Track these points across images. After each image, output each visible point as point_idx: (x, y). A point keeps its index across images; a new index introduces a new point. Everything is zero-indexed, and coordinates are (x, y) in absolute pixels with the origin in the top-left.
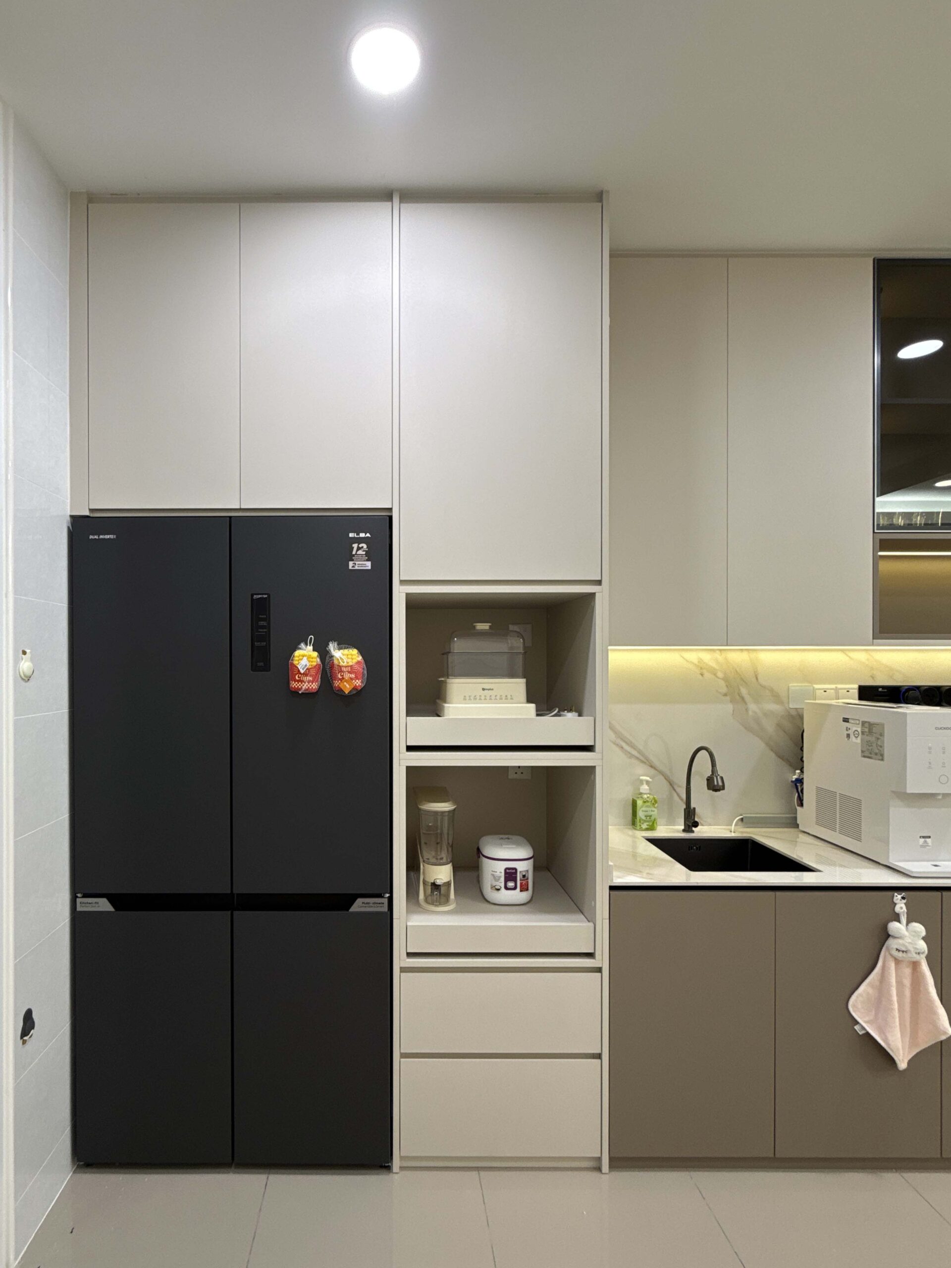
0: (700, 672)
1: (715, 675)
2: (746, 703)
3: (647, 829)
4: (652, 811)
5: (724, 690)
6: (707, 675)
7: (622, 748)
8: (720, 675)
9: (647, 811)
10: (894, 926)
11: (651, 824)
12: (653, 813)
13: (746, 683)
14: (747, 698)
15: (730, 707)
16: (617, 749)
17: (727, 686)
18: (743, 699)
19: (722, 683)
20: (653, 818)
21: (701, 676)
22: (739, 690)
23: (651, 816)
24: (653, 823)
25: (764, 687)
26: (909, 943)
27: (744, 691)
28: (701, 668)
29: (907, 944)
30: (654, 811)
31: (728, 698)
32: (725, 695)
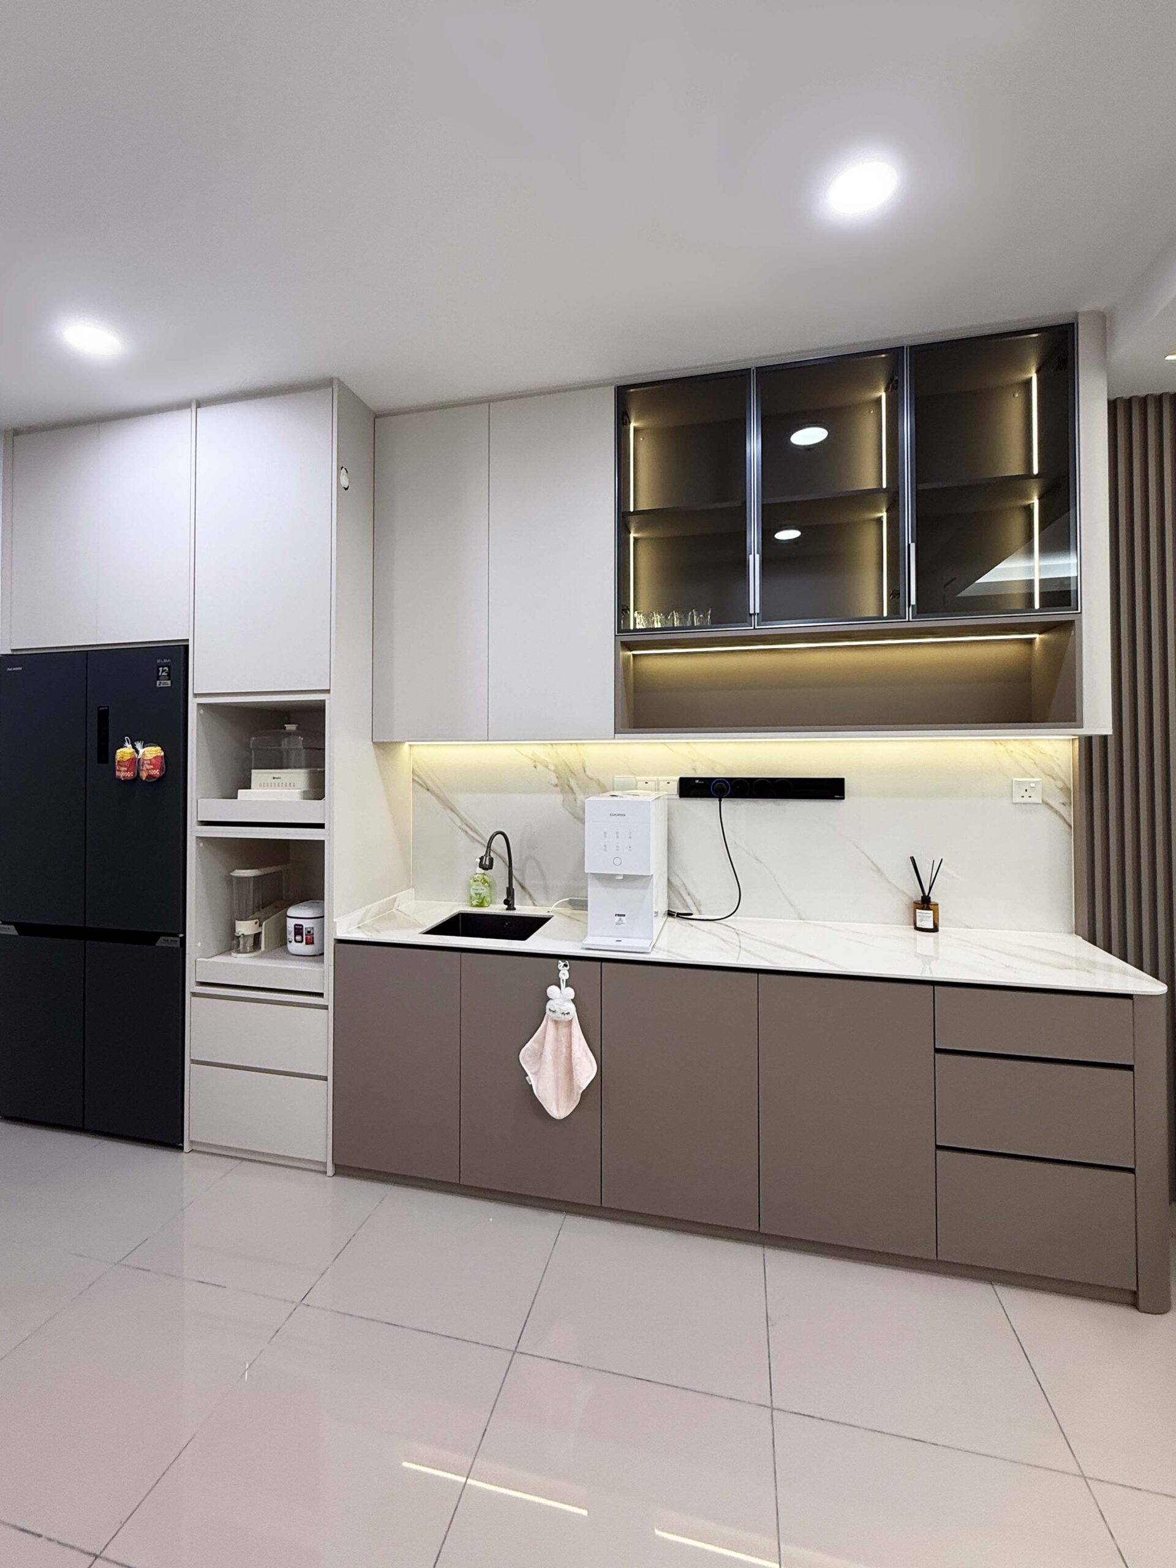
0: (533, 765)
1: (547, 767)
2: (574, 794)
3: (477, 906)
4: (481, 889)
5: (555, 781)
6: (540, 767)
7: (466, 832)
8: (552, 767)
9: (477, 890)
10: (552, 991)
11: (480, 901)
12: (481, 892)
13: (575, 775)
14: (575, 788)
15: (560, 797)
16: (463, 834)
17: (557, 777)
18: (572, 789)
19: (553, 776)
20: (482, 896)
21: (534, 768)
22: (569, 781)
23: (480, 894)
24: (483, 900)
25: (591, 779)
26: (558, 1004)
27: (573, 783)
28: (535, 761)
29: (555, 1005)
30: (483, 890)
31: (558, 789)
32: (556, 786)
